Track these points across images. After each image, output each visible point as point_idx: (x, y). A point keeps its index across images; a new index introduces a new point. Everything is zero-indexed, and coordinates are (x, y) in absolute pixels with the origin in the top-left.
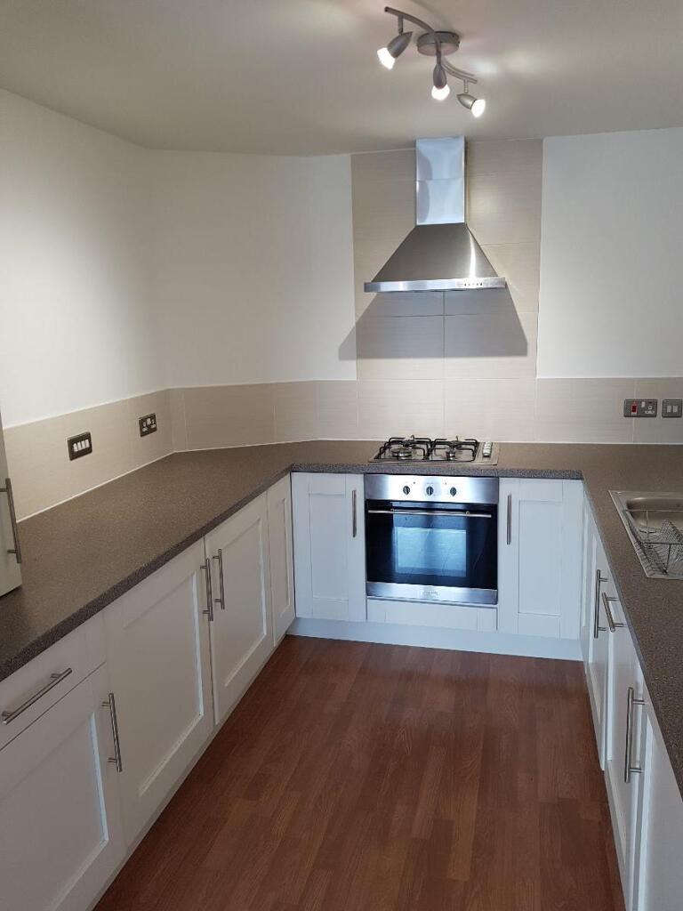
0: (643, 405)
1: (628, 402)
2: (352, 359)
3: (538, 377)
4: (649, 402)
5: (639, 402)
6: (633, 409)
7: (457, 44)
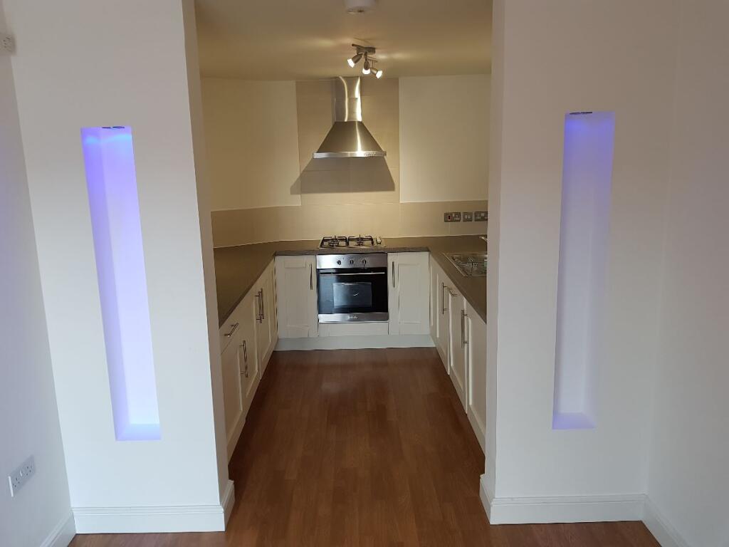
0: (453, 215)
1: (446, 214)
2: (298, 194)
3: (401, 202)
4: (456, 213)
5: (451, 214)
6: (449, 218)
7: (374, 52)
